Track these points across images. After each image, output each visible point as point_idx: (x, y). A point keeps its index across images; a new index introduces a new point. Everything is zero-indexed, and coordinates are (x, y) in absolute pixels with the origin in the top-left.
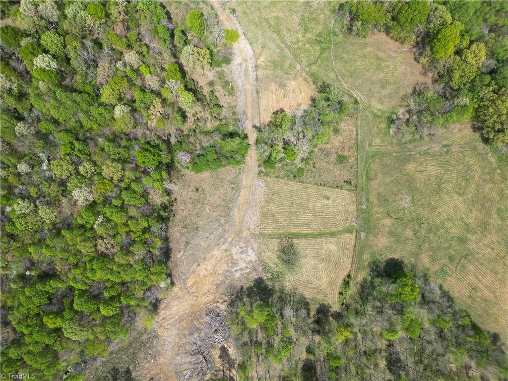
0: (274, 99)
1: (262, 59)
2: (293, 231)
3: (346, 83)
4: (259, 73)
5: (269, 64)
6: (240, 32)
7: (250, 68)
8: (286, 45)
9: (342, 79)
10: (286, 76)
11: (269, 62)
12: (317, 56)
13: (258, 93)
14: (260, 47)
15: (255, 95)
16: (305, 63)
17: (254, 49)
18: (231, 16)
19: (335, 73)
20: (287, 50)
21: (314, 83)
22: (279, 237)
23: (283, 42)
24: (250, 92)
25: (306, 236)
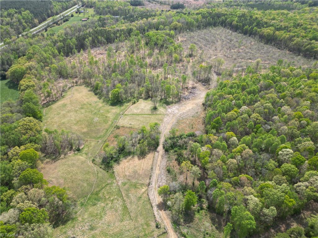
0: (142, 165)
1: (143, 190)
2: (150, 116)
3: (94, 169)
4: (148, 181)
5: (140, 187)
6: (155, 208)
7: (153, 183)
8: (123, 198)
9: (95, 172)
10: (130, 178)
11: (139, 188)
12: (104, 189)
13: (152, 168)
14: (143, 198)
15: (154, 168)
16: (114, 185)
17: (147, 197)
18: (160, 221)
19: (97, 176)
20: (124, 195)
21: (113, 173)
22: (157, 114)
23: (124, 201)
24: (157, 169)
25: (145, 114)
